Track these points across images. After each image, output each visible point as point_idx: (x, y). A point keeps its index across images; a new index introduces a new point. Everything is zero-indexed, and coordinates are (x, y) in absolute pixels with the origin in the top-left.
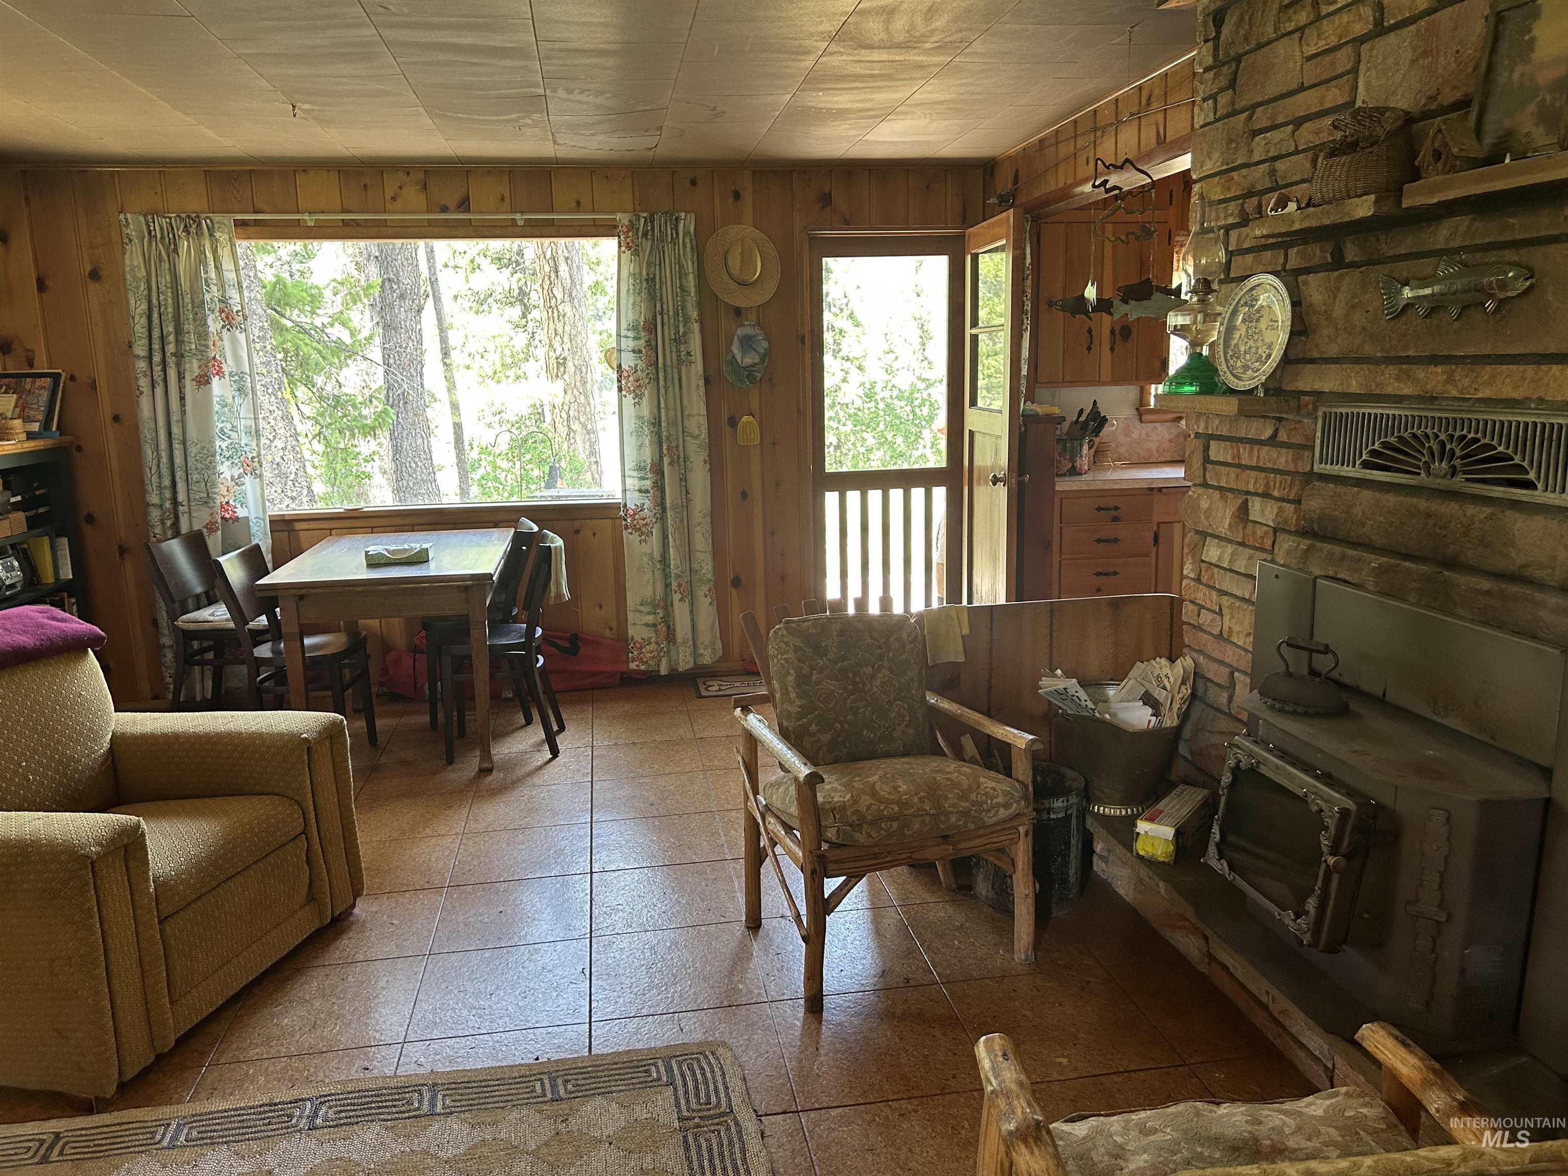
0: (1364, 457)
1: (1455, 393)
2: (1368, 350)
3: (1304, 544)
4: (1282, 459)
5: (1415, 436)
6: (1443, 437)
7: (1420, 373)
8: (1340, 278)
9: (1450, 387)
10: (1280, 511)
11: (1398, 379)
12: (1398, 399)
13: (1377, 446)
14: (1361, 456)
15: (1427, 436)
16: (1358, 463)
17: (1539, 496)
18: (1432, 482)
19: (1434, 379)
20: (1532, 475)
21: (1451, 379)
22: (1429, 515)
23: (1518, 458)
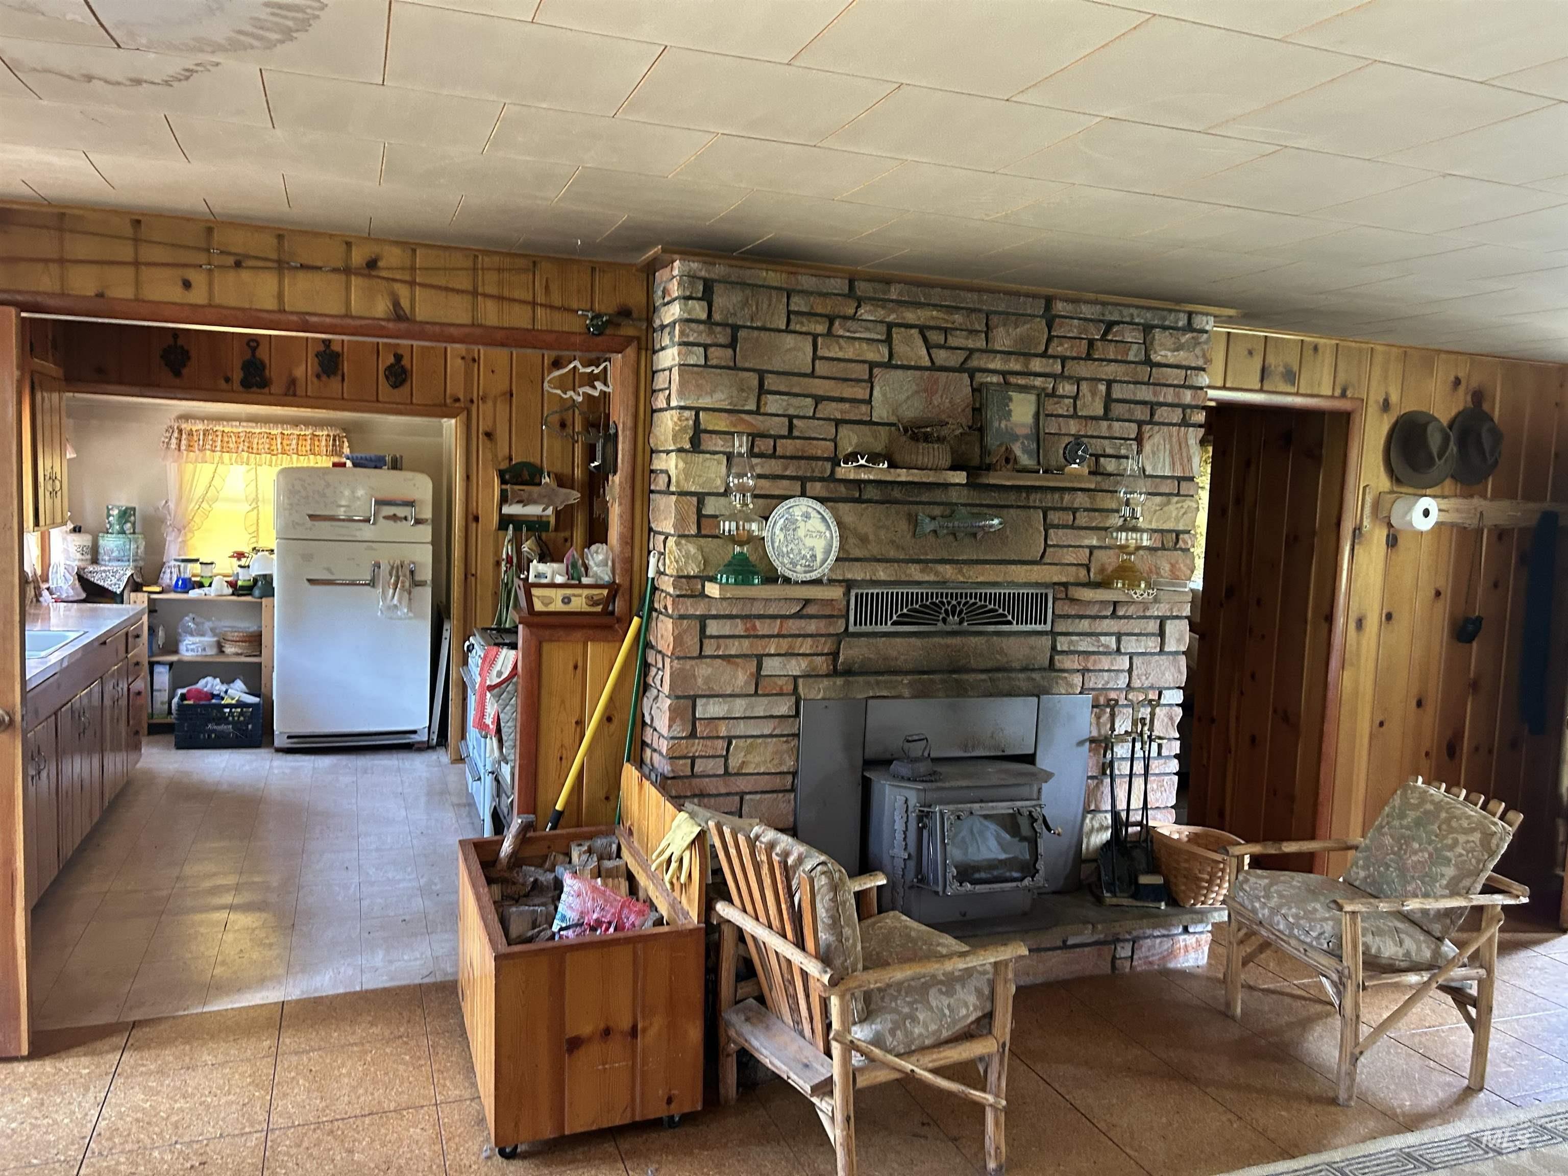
0: (895, 618)
1: (962, 579)
2: (892, 554)
3: (839, 681)
4: (812, 627)
5: (933, 603)
6: (954, 602)
7: (940, 568)
8: (867, 508)
9: (958, 576)
10: (811, 662)
11: (922, 571)
12: (919, 583)
13: (905, 611)
14: (891, 617)
15: (943, 603)
16: (889, 623)
17: (1015, 627)
18: (948, 628)
19: (948, 571)
20: (1010, 618)
21: (960, 571)
22: (948, 646)
23: (1001, 611)
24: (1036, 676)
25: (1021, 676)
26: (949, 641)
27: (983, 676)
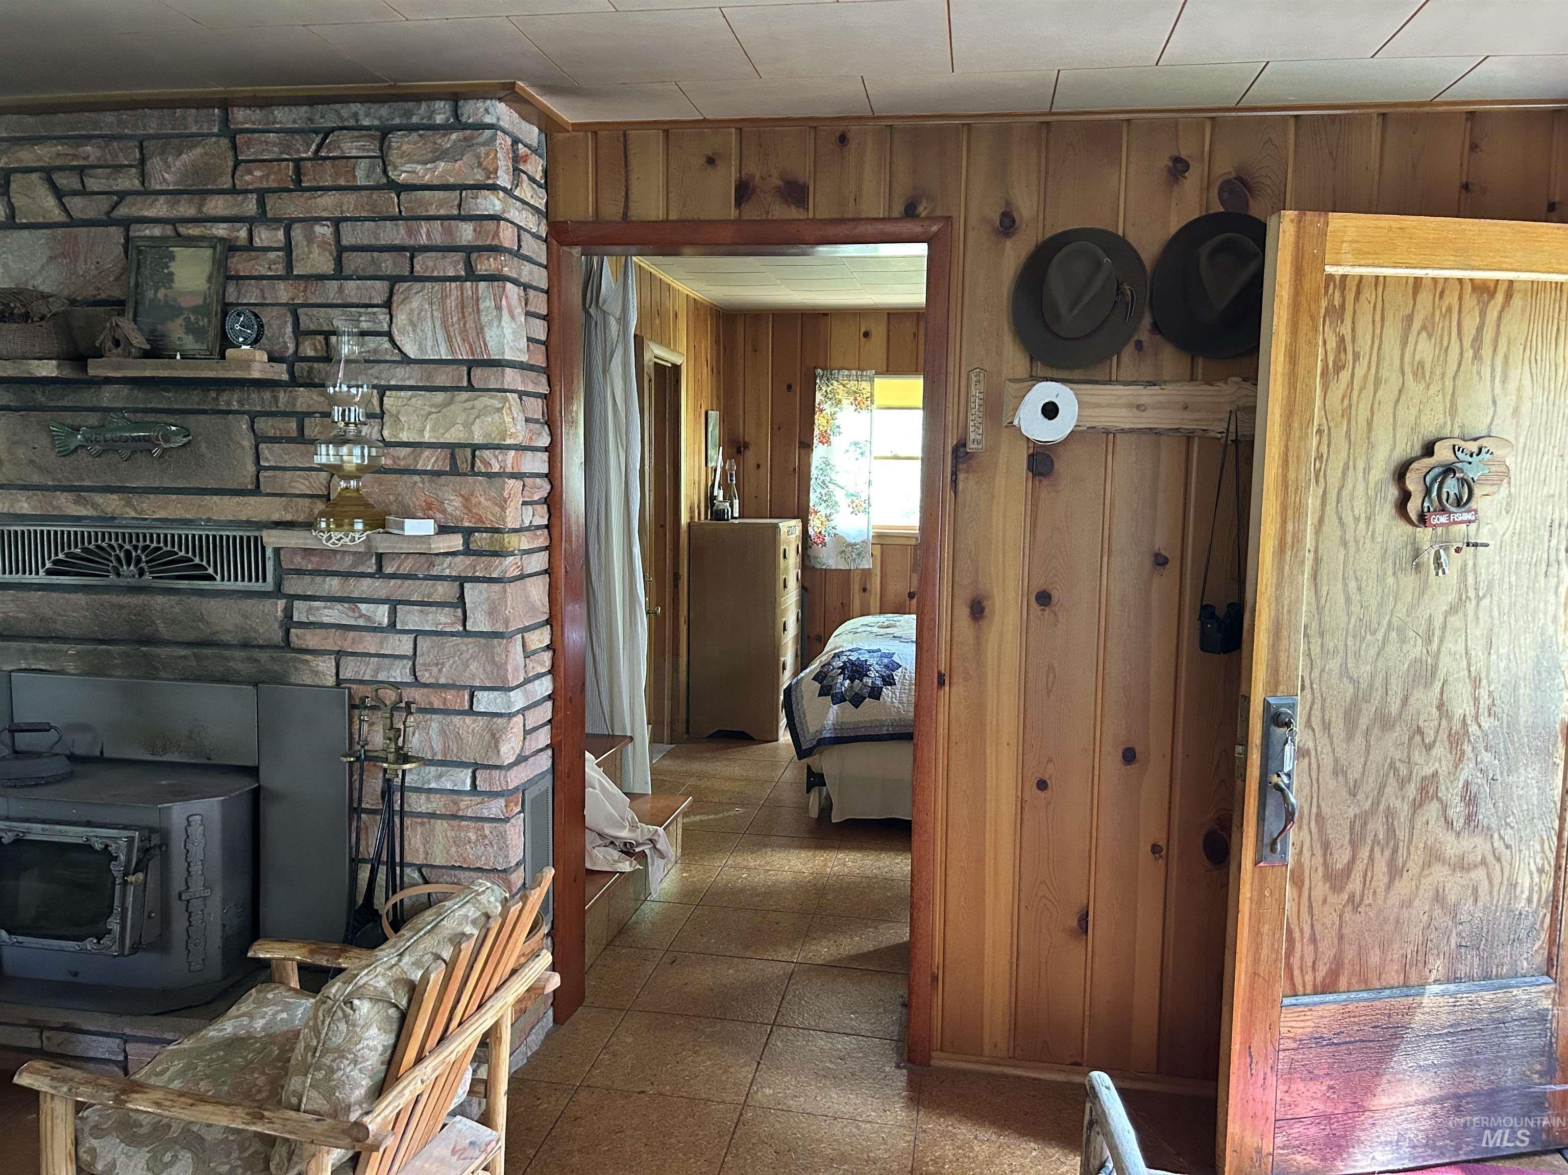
0: (47, 566)
1: (133, 514)
2: (36, 479)
5: (98, 547)
6: (127, 546)
7: (99, 498)
9: (128, 510)
11: (76, 503)
13: (60, 557)
14: (44, 565)
15: (111, 546)
16: (41, 571)
17: (218, 584)
18: (122, 582)
19: (112, 504)
20: (211, 571)
21: (129, 504)
22: (122, 607)
23: (197, 560)
24: (263, 656)
25: (239, 654)
26: (125, 599)
27: (182, 652)
